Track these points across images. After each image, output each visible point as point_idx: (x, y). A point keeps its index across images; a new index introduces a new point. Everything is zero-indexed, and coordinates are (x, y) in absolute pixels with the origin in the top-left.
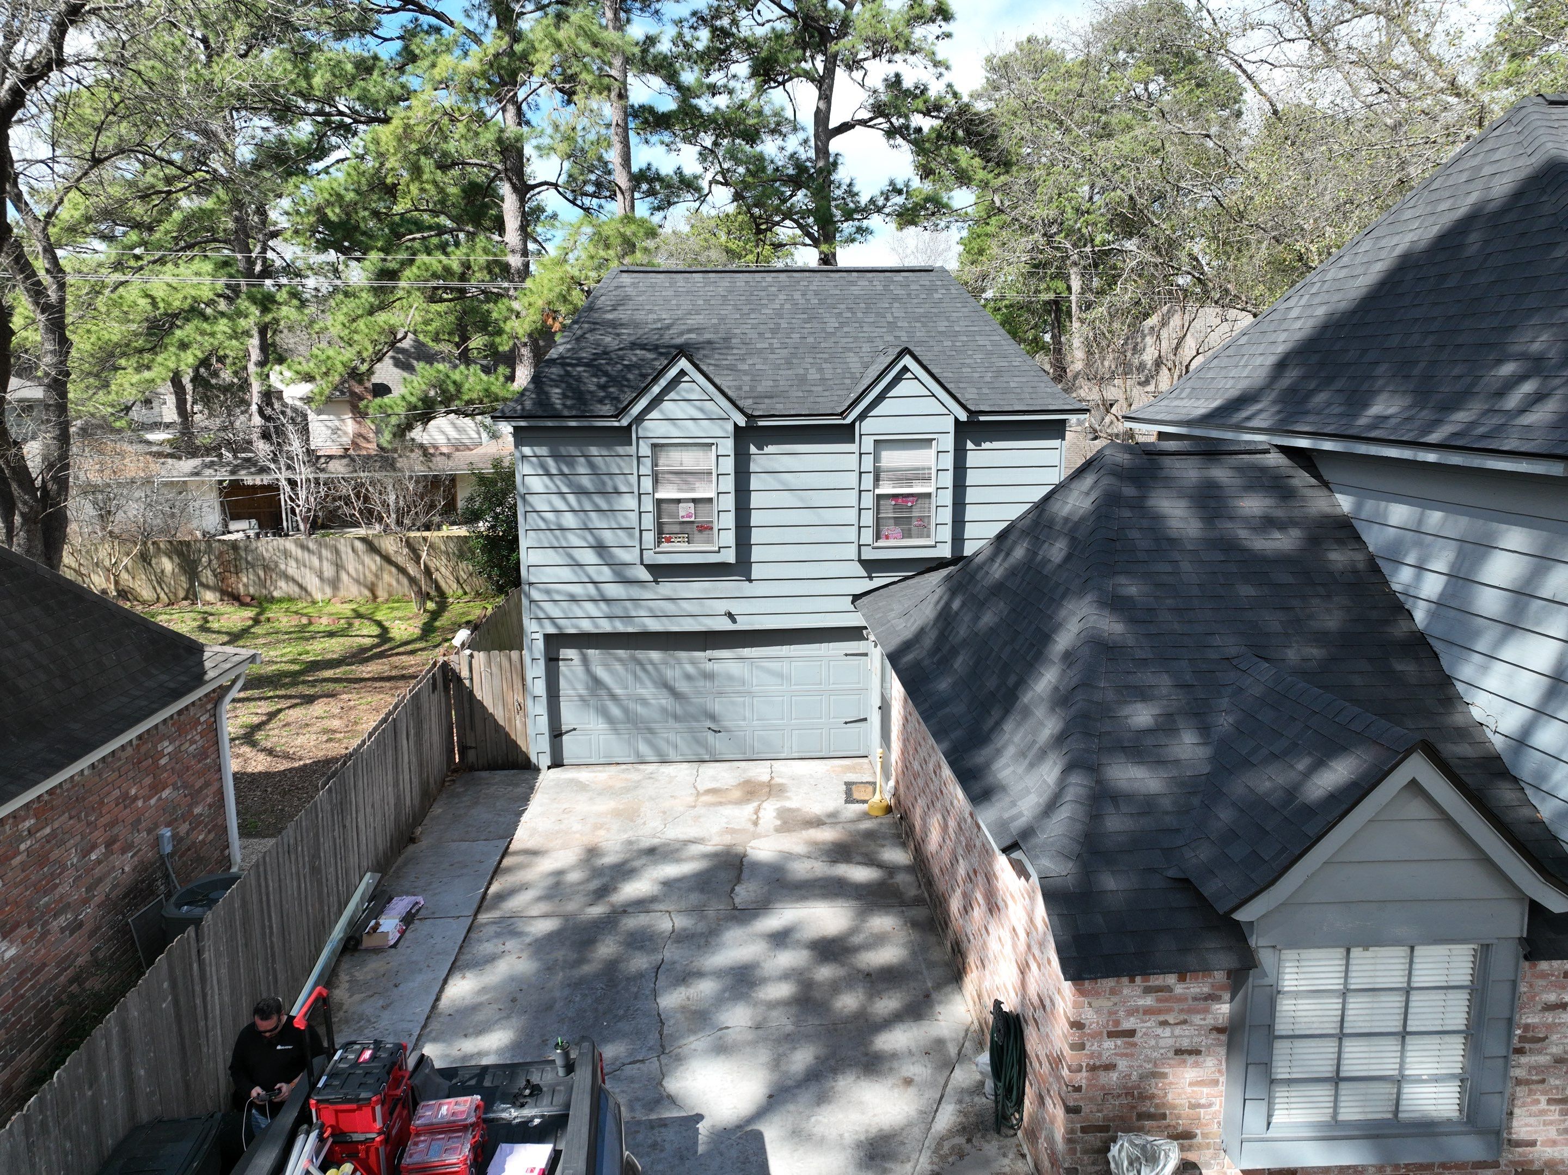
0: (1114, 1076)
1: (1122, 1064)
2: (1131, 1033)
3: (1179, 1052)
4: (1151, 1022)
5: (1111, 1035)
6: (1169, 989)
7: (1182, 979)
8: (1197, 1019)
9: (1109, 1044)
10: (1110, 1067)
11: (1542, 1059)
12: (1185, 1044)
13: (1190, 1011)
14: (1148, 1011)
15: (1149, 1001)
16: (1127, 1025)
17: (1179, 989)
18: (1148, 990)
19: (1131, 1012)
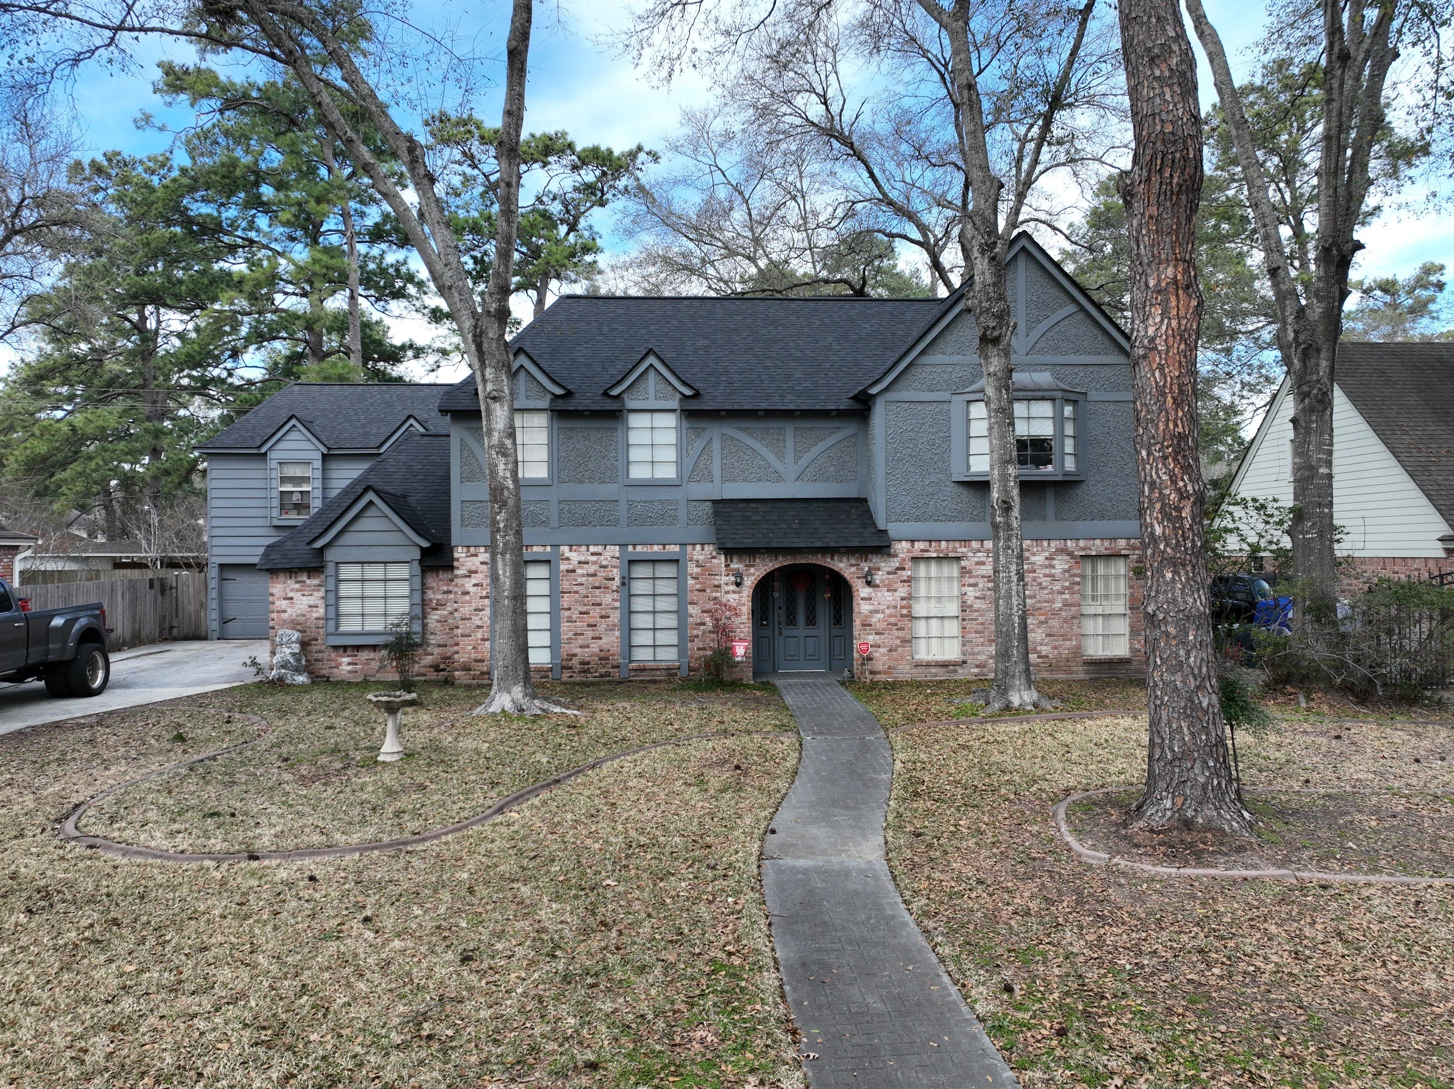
0: (286, 615)
1: (289, 610)
2: (292, 598)
3: (310, 606)
4: (299, 594)
5: (285, 599)
6: (304, 582)
7: (309, 578)
8: (315, 593)
9: (284, 602)
10: (285, 611)
11: (445, 612)
12: (312, 603)
13: (314, 590)
14: (298, 590)
15: (297, 586)
16: (290, 595)
17: (308, 582)
18: (297, 582)
19: (292, 590)
